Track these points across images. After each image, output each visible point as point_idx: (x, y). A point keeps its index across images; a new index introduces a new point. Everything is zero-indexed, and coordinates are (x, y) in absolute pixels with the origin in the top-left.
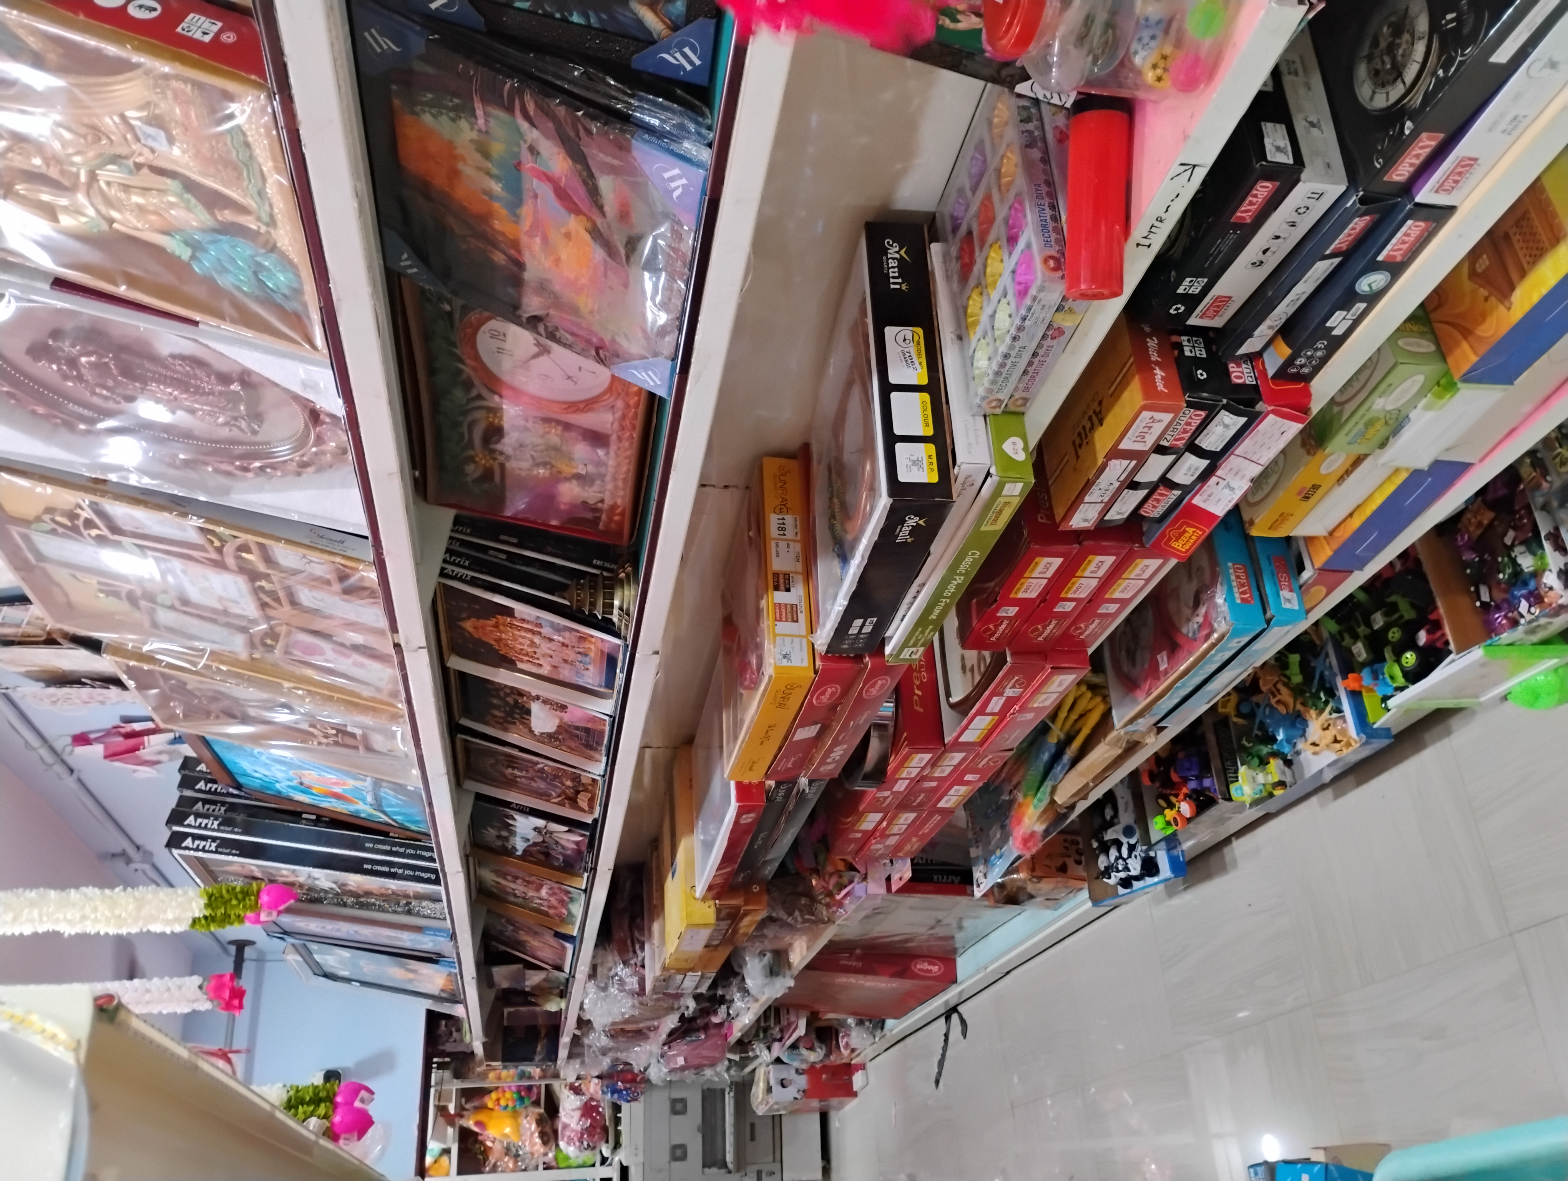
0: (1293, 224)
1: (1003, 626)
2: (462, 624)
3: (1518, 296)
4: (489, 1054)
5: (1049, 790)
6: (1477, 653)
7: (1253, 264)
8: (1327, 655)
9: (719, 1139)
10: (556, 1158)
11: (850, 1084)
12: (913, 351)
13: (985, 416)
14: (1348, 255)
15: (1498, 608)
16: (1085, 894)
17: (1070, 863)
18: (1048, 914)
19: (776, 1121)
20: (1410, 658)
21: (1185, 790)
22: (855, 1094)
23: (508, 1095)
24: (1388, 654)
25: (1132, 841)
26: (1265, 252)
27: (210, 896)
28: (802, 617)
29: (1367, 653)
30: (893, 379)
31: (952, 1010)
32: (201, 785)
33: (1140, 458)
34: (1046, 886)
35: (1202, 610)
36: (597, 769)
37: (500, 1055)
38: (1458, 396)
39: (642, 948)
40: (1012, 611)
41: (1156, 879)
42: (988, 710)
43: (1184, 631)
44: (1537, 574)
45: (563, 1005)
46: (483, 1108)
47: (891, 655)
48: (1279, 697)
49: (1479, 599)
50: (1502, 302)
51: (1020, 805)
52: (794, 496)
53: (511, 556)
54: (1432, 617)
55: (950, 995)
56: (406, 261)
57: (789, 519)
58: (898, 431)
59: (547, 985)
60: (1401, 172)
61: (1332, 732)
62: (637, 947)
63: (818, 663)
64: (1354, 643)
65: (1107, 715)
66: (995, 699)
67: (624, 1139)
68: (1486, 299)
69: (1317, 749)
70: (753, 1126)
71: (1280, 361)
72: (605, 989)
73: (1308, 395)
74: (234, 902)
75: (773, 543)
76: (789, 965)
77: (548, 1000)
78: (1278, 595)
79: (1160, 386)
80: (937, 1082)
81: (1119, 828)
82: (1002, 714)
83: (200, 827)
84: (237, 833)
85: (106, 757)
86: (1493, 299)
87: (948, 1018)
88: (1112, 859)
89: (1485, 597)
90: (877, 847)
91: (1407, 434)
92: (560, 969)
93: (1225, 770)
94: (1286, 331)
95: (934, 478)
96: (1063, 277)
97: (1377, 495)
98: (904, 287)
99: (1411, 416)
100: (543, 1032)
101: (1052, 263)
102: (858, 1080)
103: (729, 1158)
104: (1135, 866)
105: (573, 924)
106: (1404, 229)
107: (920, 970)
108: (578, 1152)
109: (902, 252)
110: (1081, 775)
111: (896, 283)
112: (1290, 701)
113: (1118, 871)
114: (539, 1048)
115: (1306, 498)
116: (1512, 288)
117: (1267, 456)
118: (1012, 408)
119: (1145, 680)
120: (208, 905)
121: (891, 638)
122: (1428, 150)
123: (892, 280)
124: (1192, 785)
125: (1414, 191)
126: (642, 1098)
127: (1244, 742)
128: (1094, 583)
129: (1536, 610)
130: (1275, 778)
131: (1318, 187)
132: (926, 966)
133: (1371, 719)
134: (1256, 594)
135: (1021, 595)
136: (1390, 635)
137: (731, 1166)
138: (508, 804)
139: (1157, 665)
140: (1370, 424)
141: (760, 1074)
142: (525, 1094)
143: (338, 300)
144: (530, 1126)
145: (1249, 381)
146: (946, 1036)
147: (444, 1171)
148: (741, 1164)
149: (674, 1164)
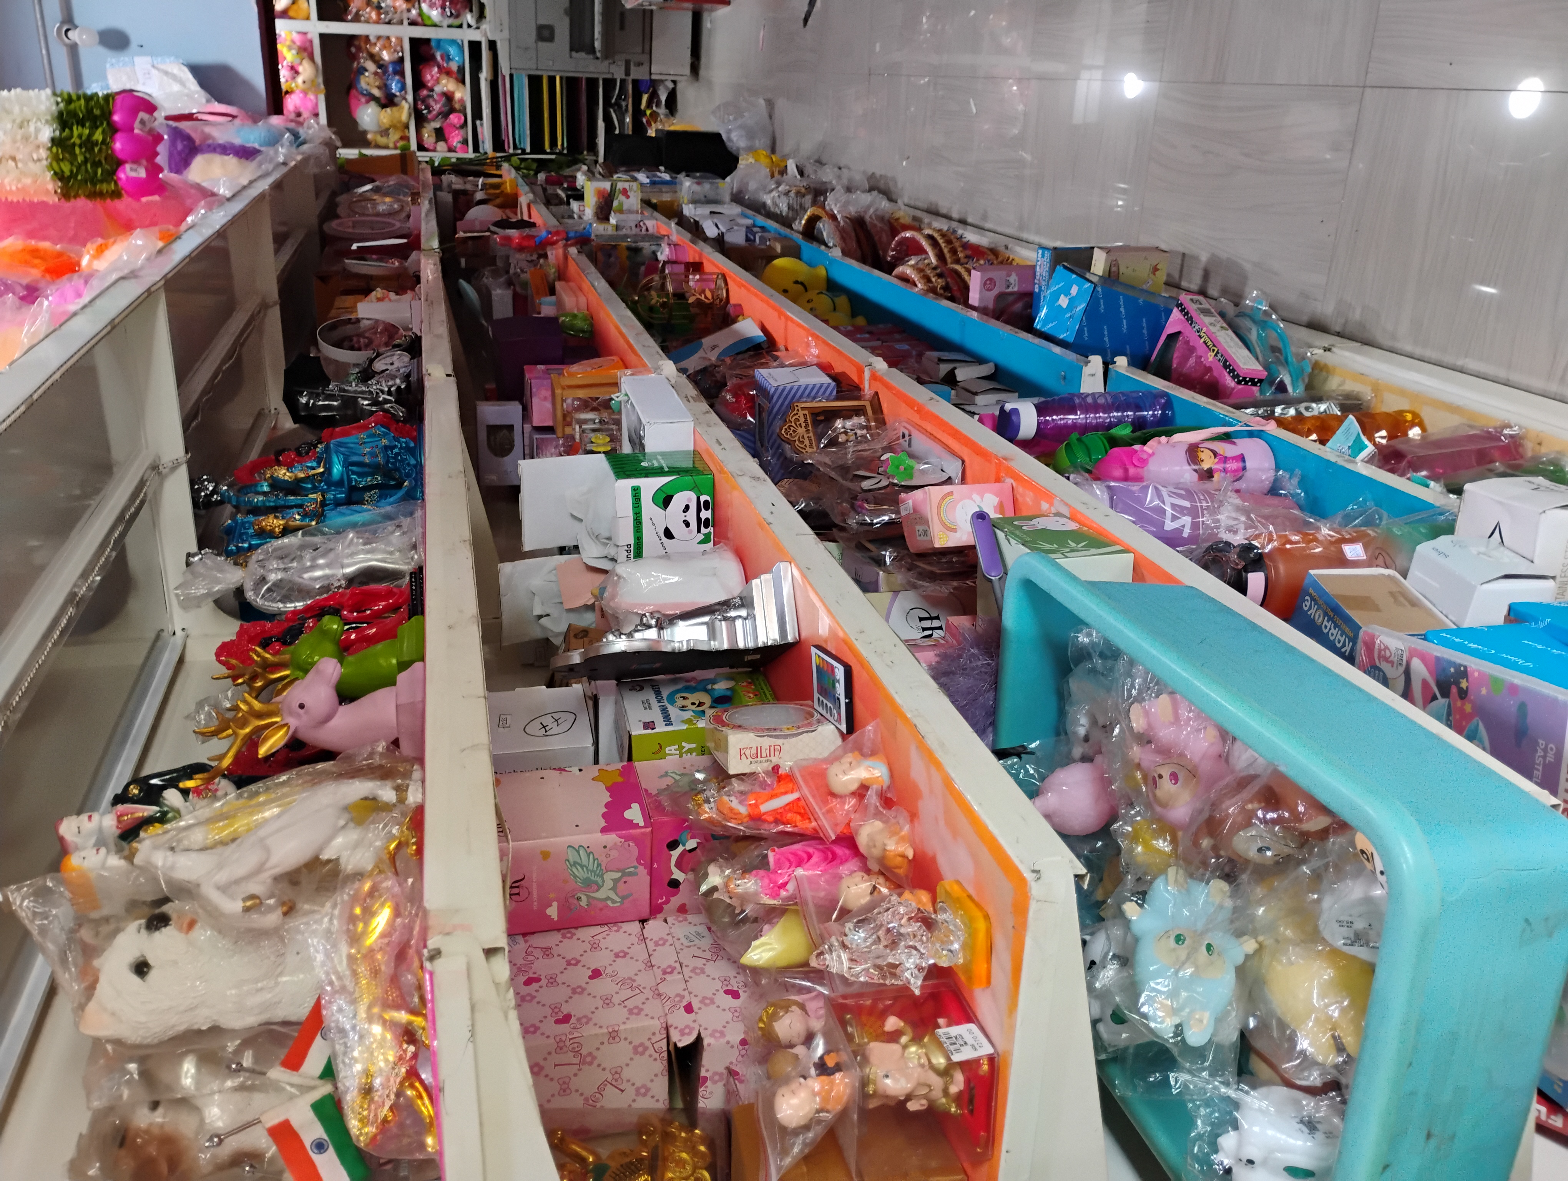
9: (587, 24)
10: (420, 15)
19: (647, 15)
70: (622, 17)
103: (597, 45)
108: (441, 16)
137: (598, 55)
147: (303, 14)
148: (609, 52)
149: (541, 44)
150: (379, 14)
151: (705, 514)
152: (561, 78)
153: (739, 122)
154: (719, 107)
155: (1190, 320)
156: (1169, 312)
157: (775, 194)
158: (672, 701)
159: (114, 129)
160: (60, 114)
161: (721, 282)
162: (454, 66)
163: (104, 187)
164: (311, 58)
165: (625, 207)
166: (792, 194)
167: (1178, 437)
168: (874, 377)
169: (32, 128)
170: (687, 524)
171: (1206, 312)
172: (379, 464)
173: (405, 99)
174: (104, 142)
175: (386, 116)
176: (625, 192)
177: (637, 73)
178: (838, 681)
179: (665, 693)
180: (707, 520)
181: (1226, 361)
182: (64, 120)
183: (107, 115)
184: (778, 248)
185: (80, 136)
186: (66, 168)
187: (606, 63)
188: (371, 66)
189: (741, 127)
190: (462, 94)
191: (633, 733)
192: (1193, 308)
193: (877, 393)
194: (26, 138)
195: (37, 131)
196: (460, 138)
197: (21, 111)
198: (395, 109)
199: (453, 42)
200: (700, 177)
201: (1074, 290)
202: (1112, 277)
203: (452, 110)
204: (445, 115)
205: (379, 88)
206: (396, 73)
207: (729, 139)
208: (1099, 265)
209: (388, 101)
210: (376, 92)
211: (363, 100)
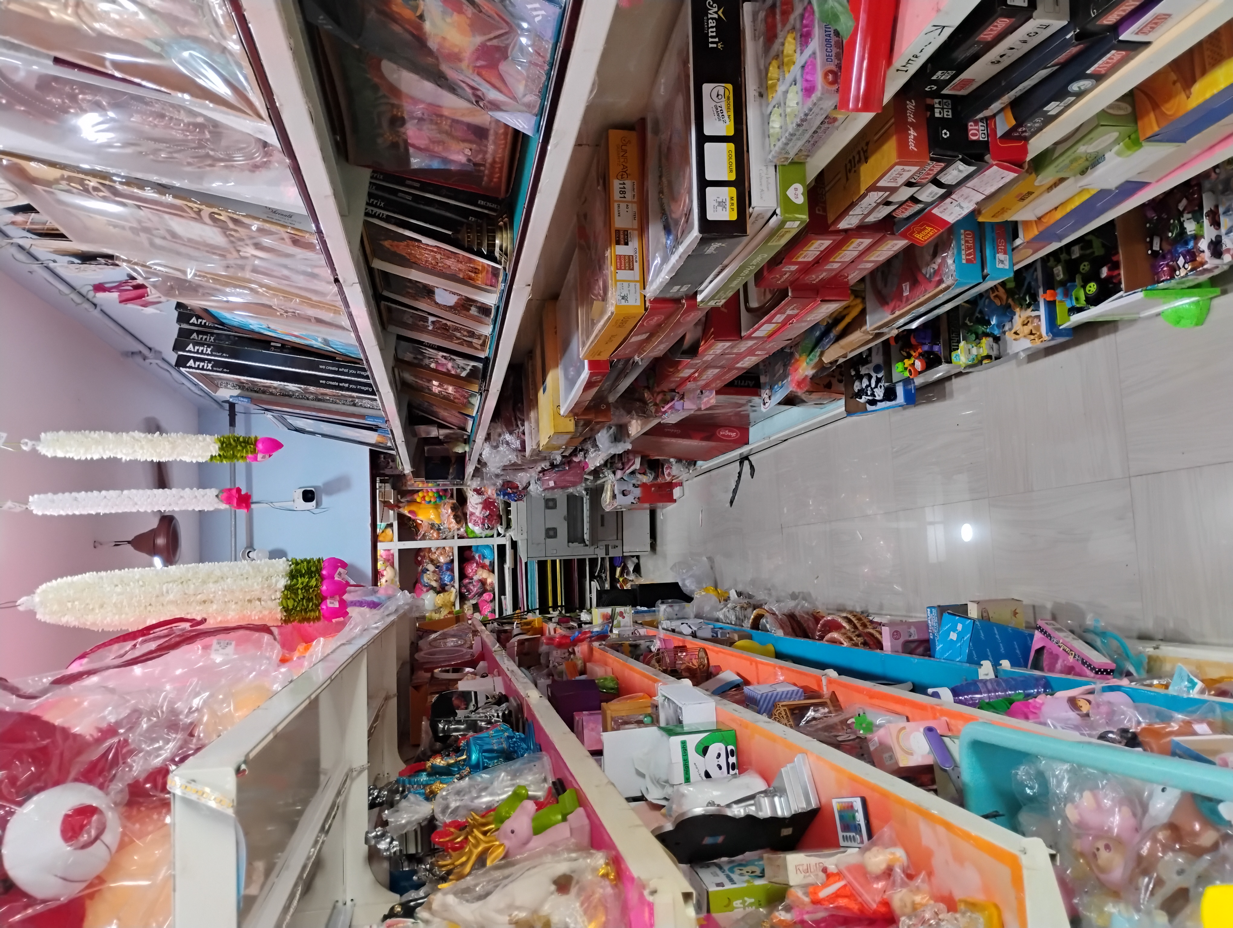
0: (1025, 42)
1: (787, 276)
2: (381, 242)
3: (1196, 88)
4: (416, 474)
5: (818, 354)
6: (1139, 295)
7: (992, 63)
8: (1036, 270)
9: (579, 524)
10: (466, 532)
11: (671, 494)
12: (724, 105)
13: (776, 166)
14: (1064, 65)
15: (1164, 257)
16: (842, 402)
17: (834, 381)
18: (815, 410)
19: (619, 515)
20: (1092, 288)
21: (920, 350)
22: (675, 501)
23: (430, 494)
24: (1078, 281)
25: (880, 376)
26: (1001, 56)
27: (222, 443)
28: (637, 266)
29: (1064, 274)
30: (708, 131)
31: (744, 459)
32: (193, 320)
33: (893, 190)
34: (814, 396)
35: (939, 260)
36: (487, 330)
37: (423, 473)
38: (1142, 149)
39: (523, 425)
40: (794, 268)
41: (893, 403)
42: (774, 321)
43: (924, 271)
44: (1197, 238)
45: (467, 449)
46: (414, 501)
47: (702, 301)
48: (996, 293)
49: (1151, 249)
50: (1184, 90)
51: (797, 361)
52: (633, 165)
53: (416, 198)
54: (1115, 258)
55: (745, 450)
56: (322, 21)
57: (628, 183)
58: (709, 176)
59: (454, 436)
60: (1111, 19)
61: (1030, 327)
62: (519, 423)
63: (648, 304)
64: (1056, 266)
65: (863, 313)
66: (778, 316)
67: (513, 523)
68: (1174, 83)
69: (1017, 336)
70: (603, 517)
71: (1007, 128)
72: (496, 447)
73: (1025, 151)
74: (239, 448)
75: (616, 205)
76: (629, 435)
77: (456, 445)
78: (995, 258)
79: (912, 146)
80: (732, 502)
81: (871, 366)
82: (784, 324)
83: (197, 352)
84: (226, 357)
85: (121, 302)
86: (1178, 85)
87: (741, 463)
88: (864, 386)
89: (1156, 247)
90: (690, 385)
91: (1101, 170)
92: (464, 429)
93: (950, 340)
94: (1014, 105)
95: (734, 217)
96: (837, 91)
97: (1076, 198)
98: (720, 46)
99: (1106, 156)
100: (453, 460)
101: (830, 77)
102: (677, 492)
103: (586, 537)
104: (879, 393)
105: (473, 409)
106: (1108, 55)
107: (723, 435)
108: (481, 531)
109: (720, 13)
110: (842, 347)
111: (714, 42)
112: (1004, 297)
113: (867, 395)
114: (451, 471)
115: (1022, 199)
116: (1194, 81)
117: (990, 190)
118: (796, 160)
119: (892, 300)
120: (221, 449)
121: (702, 291)
122: (1133, 7)
123: (710, 40)
124: (926, 348)
125: (1120, 30)
126: (525, 499)
127: (967, 322)
128: (855, 253)
129: (1189, 267)
130: (984, 351)
131: (1046, 22)
132: (727, 433)
133: (1059, 322)
134: (978, 255)
135: (800, 260)
136: (1082, 267)
137: (587, 543)
138: (421, 343)
139: (902, 292)
140: (1075, 160)
141: (608, 487)
142: (441, 495)
143: (281, 105)
144: (447, 511)
145: (982, 137)
146: (740, 474)
147: (389, 538)
148: (594, 541)
149: (548, 540)
150: (439, 533)
151: (732, 760)
152: (560, 561)
153: (690, 573)
154: (675, 565)
155: (1049, 636)
156: (1032, 636)
157: (725, 610)
158: (733, 872)
159: (323, 578)
160: (292, 571)
161: (702, 654)
162: (487, 562)
163: (312, 614)
164: (392, 565)
165: (622, 624)
166: (738, 609)
167: (1059, 694)
168: (830, 681)
169: (274, 580)
170: (720, 767)
171: (1059, 630)
172: (503, 749)
173: (453, 586)
174: (316, 586)
175: (440, 599)
176: (621, 614)
177: (613, 553)
178: (857, 811)
179: (726, 868)
180: (733, 764)
181: (1083, 659)
182: (293, 575)
183: (319, 571)
184: (736, 637)
185: (302, 583)
186: (290, 604)
187: (592, 548)
188: (431, 567)
189: (691, 576)
190: (492, 579)
191: (710, 890)
192: (1049, 629)
193: (834, 692)
194: (269, 586)
195: (277, 582)
196: (490, 609)
197: (269, 571)
198: (446, 594)
199: (487, 546)
200: (671, 602)
201: (960, 627)
202: (984, 618)
203: (485, 591)
204: (480, 594)
205: (436, 581)
206: (448, 570)
207: (684, 585)
208: (973, 612)
209: (442, 589)
210: (434, 584)
211: (425, 590)
